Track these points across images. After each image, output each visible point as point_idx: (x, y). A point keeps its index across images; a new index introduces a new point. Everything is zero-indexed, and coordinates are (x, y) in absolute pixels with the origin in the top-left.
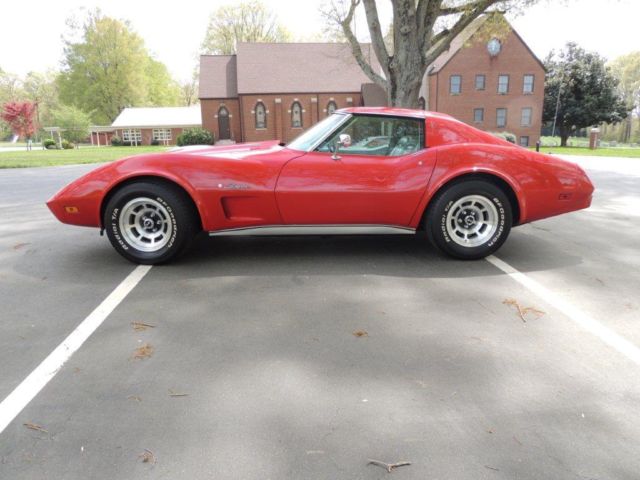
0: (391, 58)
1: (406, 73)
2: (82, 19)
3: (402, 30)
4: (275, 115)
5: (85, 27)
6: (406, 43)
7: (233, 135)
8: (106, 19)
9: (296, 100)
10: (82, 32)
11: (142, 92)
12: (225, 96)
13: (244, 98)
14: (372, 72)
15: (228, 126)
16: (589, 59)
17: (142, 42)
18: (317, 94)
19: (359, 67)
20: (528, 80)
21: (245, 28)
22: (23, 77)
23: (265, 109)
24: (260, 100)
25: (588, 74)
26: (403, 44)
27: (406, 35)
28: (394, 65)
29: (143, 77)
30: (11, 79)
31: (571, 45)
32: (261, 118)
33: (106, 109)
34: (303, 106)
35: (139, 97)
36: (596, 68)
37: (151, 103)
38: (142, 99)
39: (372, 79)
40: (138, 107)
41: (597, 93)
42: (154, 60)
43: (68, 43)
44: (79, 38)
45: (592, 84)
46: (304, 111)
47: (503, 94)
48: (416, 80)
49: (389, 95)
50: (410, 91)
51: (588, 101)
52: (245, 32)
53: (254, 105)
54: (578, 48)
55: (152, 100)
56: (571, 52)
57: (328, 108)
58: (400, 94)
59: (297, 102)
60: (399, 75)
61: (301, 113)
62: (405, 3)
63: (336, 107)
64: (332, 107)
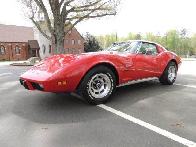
6: (59, 27)
14: (46, 35)
16: (92, 36)
20: (79, 41)
25: (92, 40)
27: (59, 24)
28: (55, 33)
31: (87, 33)
34: (5, 47)
36: (94, 39)
41: (95, 45)
45: (94, 43)
46: (5, 48)
47: (73, 45)
50: (61, 42)
51: (93, 47)
54: (89, 33)
56: (87, 34)
57: (15, 47)
58: (58, 42)
59: (3, 45)
60: (58, 37)
61: (4, 49)
62: (58, 15)
63: (19, 47)
64: (17, 47)
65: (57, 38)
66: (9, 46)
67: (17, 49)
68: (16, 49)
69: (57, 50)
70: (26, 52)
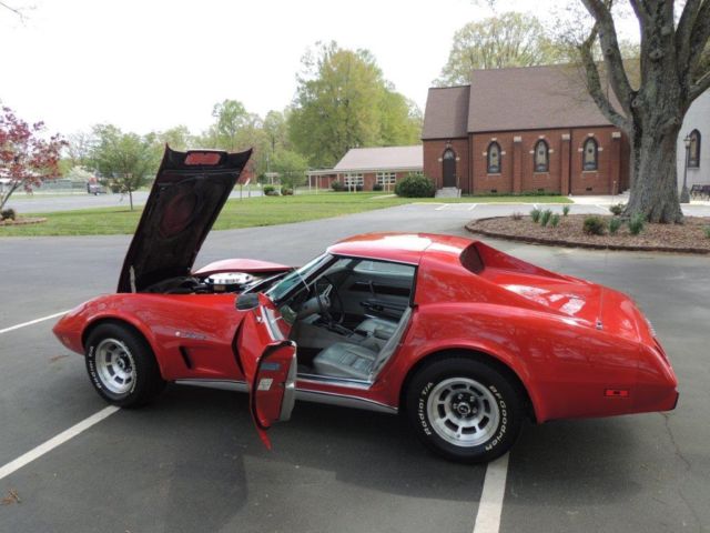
0: (635, 94)
1: (655, 114)
2: (318, 55)
3: (652, 55)
4: (513, 159)
5: (319, 63)
6: (658, 72)
7: (458, 183)
8: (341, 52)
9: (542, 137)
10: (316, 69)
11: (373, 129)
12: (452, 136)
13: (475, 138)
14: (611, 111)
15: (455, 171)
17: (379, 72)
18: (571, 129)
19: (595, 105)
21: (496, 47)
22: (263, 117)
23: (500, 150)
24: (494, 139)
26: (652, 74)
27: (658, 61)
28: (638, 103)
29: (375, 113)
30: (252, 119)
32: (494, 161)
33: (333, 149)
34: (551, 145)
35: (368, 135)
37: (382, 141)
38: (373, 138)
39: (611, 120)
40: (367, 147)
42: (391, 91)
43: (301, 81)
44: (313, 75)
46: (551, 151)
48: (672, 121)
49: (632, 143)
50: (662, 137)
52: (496, 51)
53: (488, 144)
55: (383, 137)
57: (584, 146)
58: (647, 140)
59: (542, 140)
60: (646, 116)
61: (547, 154)
62: (658, 18)
63: (597, 146)
64: (590, 146)
65: (644, 123)
66: (562, 142)
67: (590, 151)
68: (587, 152)
69: (641, 173)
70: (621, 162)
